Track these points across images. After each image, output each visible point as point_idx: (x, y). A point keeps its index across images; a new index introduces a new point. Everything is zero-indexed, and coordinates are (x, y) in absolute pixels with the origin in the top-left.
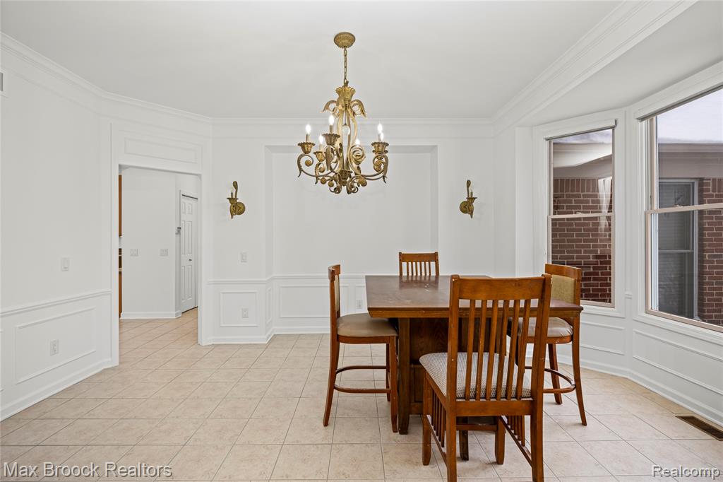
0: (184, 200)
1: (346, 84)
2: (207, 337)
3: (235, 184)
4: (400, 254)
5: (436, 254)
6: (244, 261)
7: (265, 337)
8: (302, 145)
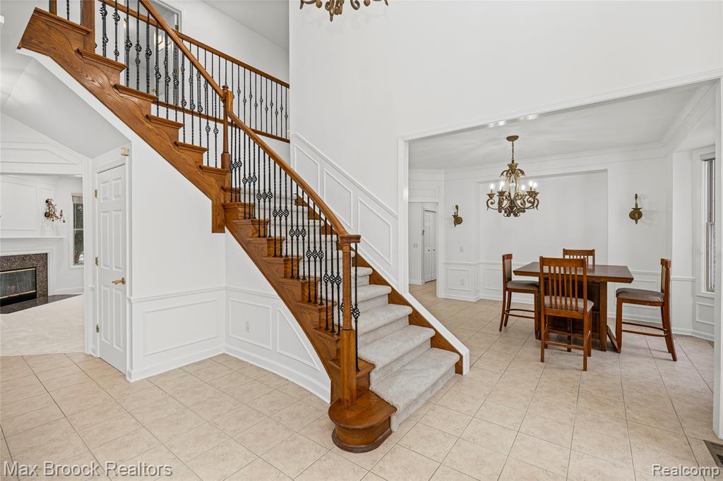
0: (427, 214)
1: (513, 161)
2: (441, 293)
3: (457, 207)
4: (564, 250)
5: (594, 250)
6: (462, 251)
7: (475, 298)
8: (489, 195)
